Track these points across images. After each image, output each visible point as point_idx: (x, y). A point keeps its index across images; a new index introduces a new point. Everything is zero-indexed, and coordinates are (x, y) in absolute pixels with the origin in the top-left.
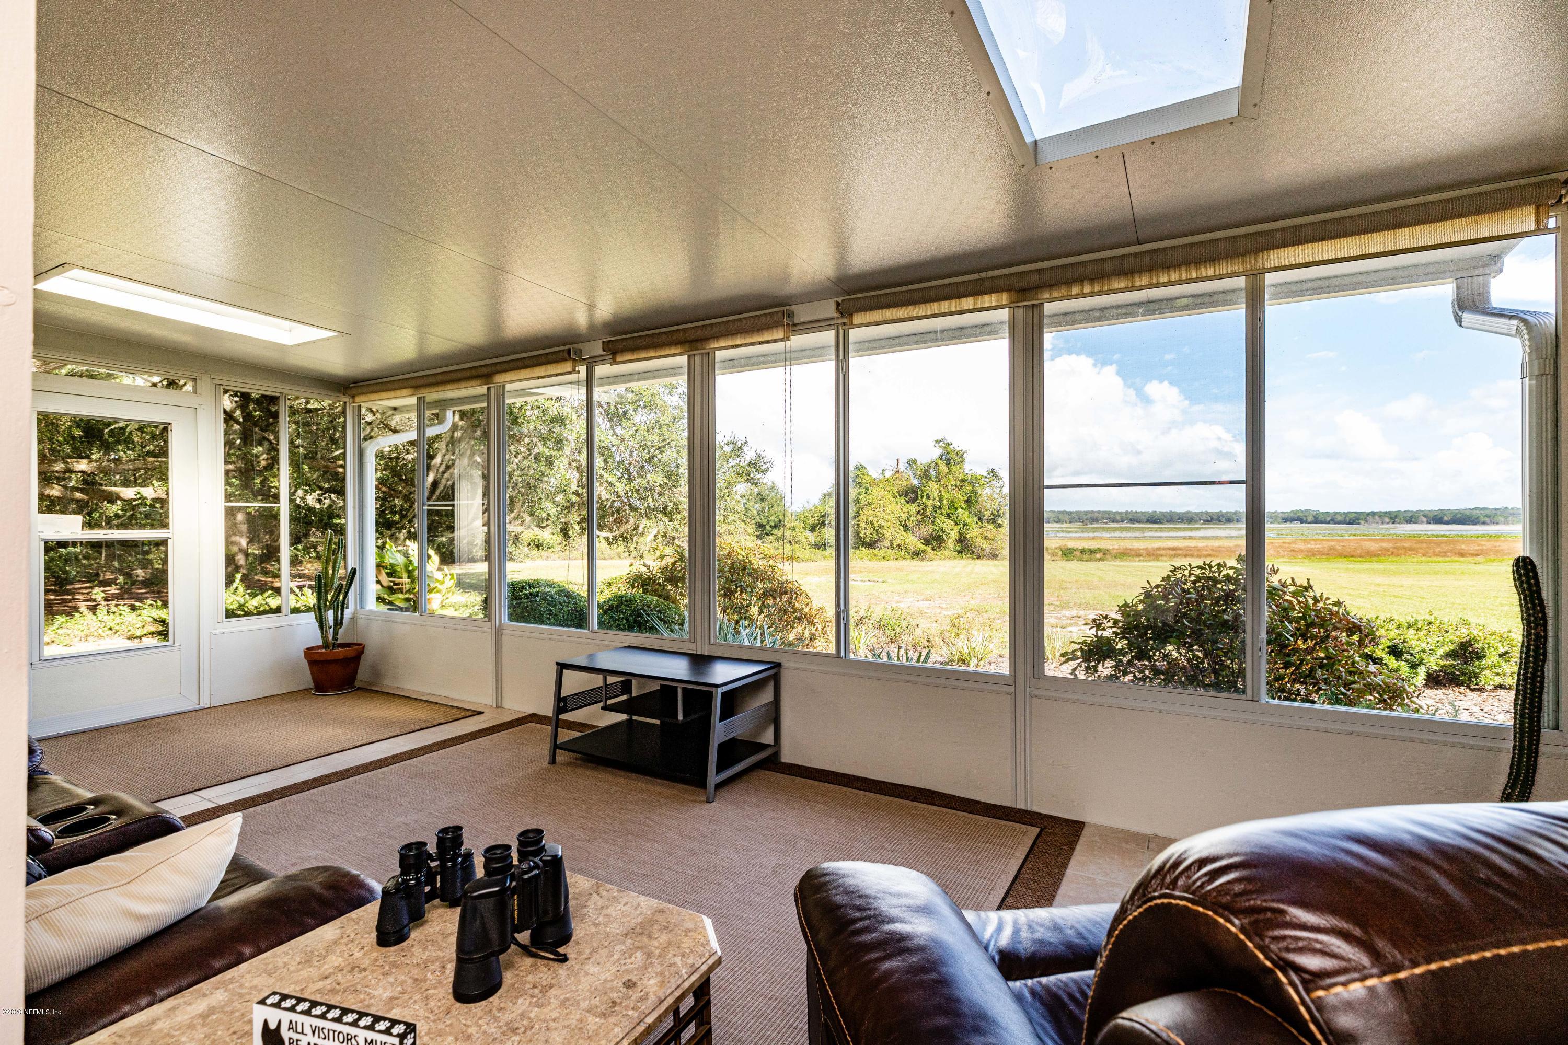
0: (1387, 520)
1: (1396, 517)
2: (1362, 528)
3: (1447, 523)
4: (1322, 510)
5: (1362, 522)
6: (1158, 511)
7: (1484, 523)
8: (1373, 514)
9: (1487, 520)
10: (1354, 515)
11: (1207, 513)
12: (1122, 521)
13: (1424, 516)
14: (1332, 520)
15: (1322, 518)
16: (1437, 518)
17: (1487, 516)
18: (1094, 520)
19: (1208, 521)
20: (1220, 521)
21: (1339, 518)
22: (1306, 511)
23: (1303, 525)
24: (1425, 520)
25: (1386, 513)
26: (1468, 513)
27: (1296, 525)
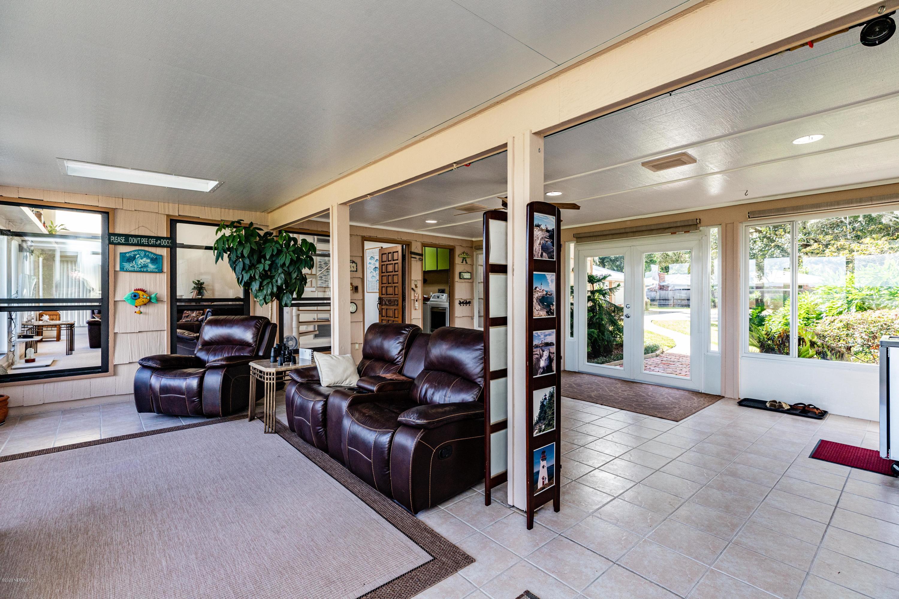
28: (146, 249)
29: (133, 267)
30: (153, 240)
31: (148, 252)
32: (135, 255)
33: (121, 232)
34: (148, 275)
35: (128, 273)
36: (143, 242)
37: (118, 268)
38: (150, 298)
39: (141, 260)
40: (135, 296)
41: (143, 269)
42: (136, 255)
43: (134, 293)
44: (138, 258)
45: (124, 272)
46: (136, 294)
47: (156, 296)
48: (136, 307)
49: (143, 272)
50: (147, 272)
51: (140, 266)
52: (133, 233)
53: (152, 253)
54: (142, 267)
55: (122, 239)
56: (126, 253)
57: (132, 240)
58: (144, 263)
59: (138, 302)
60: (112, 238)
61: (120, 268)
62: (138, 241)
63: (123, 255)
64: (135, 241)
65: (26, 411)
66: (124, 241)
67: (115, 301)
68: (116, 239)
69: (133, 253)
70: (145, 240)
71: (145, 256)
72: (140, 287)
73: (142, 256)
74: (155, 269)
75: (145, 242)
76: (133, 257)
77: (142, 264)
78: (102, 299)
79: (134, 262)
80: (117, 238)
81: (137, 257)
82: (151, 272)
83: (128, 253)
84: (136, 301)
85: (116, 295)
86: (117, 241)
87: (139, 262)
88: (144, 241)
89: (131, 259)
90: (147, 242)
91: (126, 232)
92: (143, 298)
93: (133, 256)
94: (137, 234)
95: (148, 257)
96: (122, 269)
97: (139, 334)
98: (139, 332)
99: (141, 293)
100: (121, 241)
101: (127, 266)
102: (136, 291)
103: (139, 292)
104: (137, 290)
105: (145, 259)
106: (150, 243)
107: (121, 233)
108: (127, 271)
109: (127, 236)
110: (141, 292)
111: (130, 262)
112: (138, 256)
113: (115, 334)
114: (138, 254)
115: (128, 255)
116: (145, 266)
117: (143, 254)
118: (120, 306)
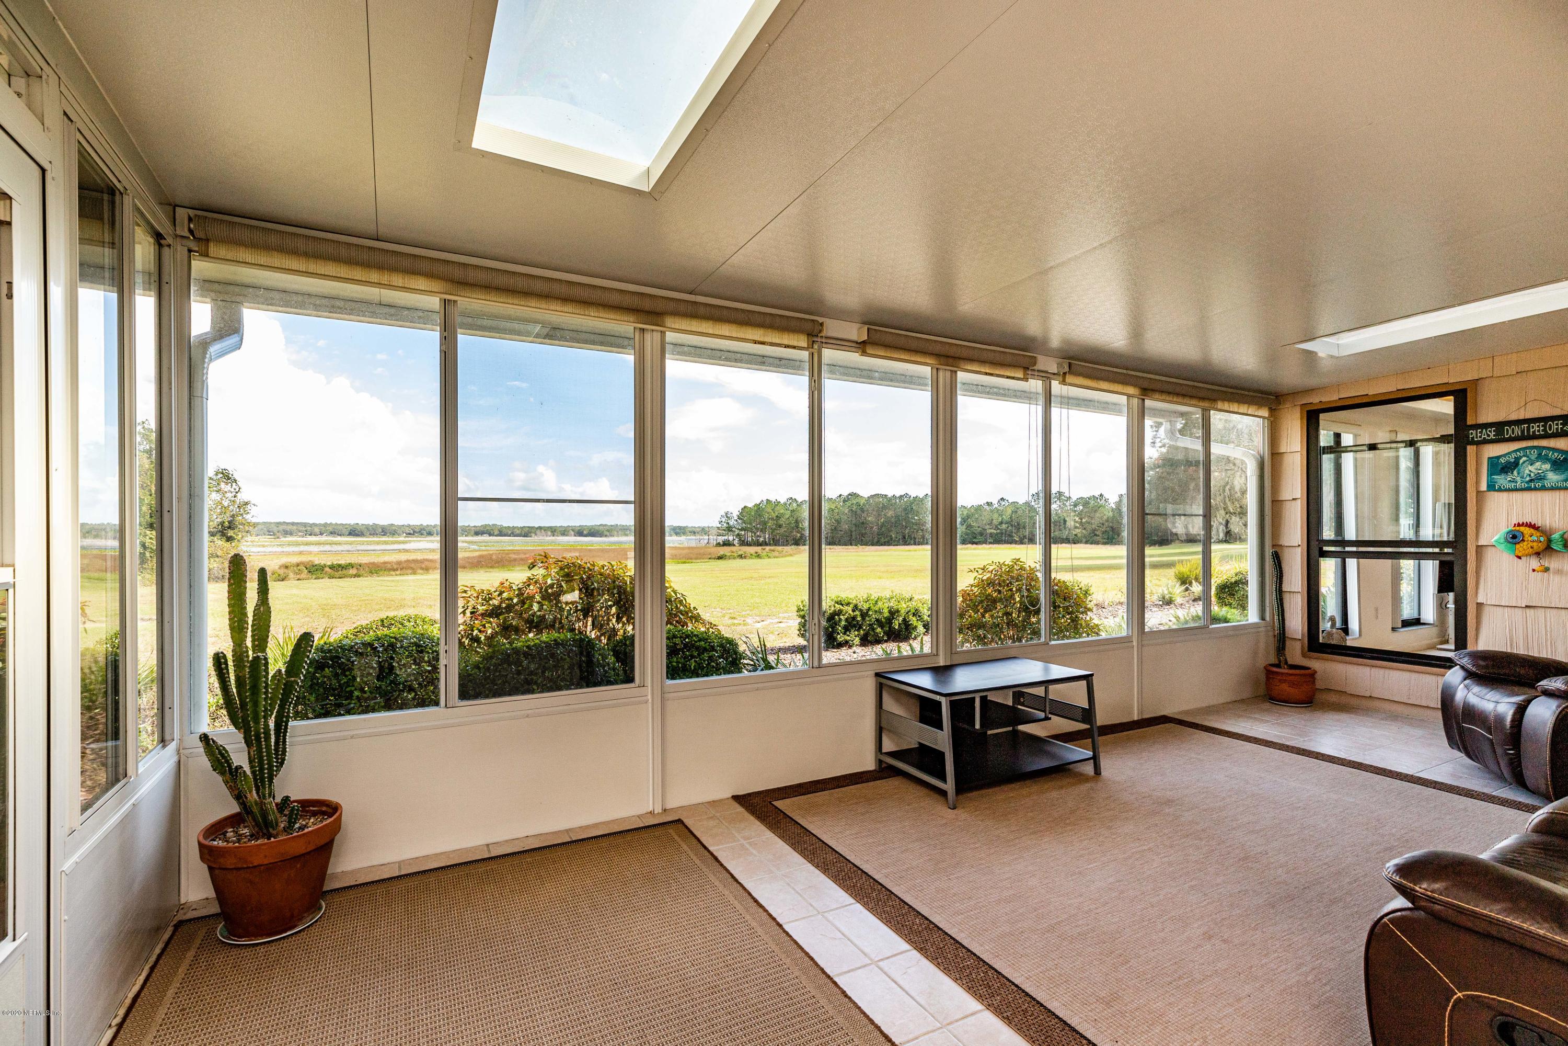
0: (549, 533)
1: (555, 531)
2: (534, 538)
3: (586, 536)
4: (505, 525)
5: (533, 535)
6: (360, 523)
7: (606, 536)
8: (540, 528)
9: (608, 534)
10: (527, 529)
11: (409, 526)
12: (321, 534)
13: (573, 530)
14: (512, 533)
15: (505, 531)
16: (580, 533)
17: (608, 531)
18: (287, 533)
19: (410, 534)
20: (422, 534)
21: (518, 532)
22: (493, 525)
23: (491, 538)
24: (573, 533)
25: (549, 527)
26: (597, 528)
27: (486, 538)
28: (1544, 443)
29: (1514, 481)
30: (1557, 424)
31: (1544, 448)
32: (1517, 460)
33: (1490, 419)
34: (1546, 496)
35: (1505, 495)
36: (1534, 432)
37: (1484, 487)
38: (1549, 541)
39: (1530, 468)
40: (1514, 537)
41: (1535, 485)
42: (1521, 457)
43: (1512, 531)
44: (1524, 462)
45: (1496, 493)
46: (1517, 534)
47: (1562, 536)
48: (1519, 558)
49: (1535, 489)
50: (1544, 488)
51: (1528, 479)
52: (1514, 417)
53: (1554, 450)
54: (1531, 481)
55: (1490, 431)
56: (1498, 457)
57: (1510, 432)
58: (1536, 472)
59: (1521, 549)
60: (1472, 434)
61: (1488, 486)
62: (1523, 432)
63: (1493, 462)
64: (1517, 431)
65: (1344, 700)
66: (1494, 435)
67: (1478, 546)
68: (1479, 435)
69: (1514, 455)
70: (1538, 426)
71: (1540, 457)
72: (1527, 519)
73: (1533, 458)
74: (1563, 481)
75: (1539, 431)
76: (1514, 462)
77: (1532, 475)
78: (1456, 541)
79: (1515, 472)
80: (1481, 432)
81: (1521, 461)
82: (1552, 489)
83: (1504, 455)
84: (1518, 546)
85: (1481, 536)
86: (1480, 437)
87: (1527, 472)
88: (1536, 428)
89: (1509, 467)
90: (1543, 431)
91: (1501, 417)
92: (1533, 539)
93: (1512, 460)
94: (1521, 417)
95: (1546, 459)
96: (1491, 487)
97: (1528, 610)
98: (1527, 606)
99: (1527, 531)
100: (1489, 436)
101: (1501, 480)
102: (1518, 528)
103: (1522, 529)
104: (1519, 525)
105: (1538, 464)
106: (1550, 430)
107: (1490, 421)
108: (1500, 490)
109: (1499, 426)
110: (1527, 529)
111: (1507, 473)
112: (1524, 459)
113: (1480, 606)
114: (1524, 456)
115: (1502, 460)
116: (1540, 478)
117: (1534, 454)
118: (1489, 555)
